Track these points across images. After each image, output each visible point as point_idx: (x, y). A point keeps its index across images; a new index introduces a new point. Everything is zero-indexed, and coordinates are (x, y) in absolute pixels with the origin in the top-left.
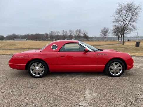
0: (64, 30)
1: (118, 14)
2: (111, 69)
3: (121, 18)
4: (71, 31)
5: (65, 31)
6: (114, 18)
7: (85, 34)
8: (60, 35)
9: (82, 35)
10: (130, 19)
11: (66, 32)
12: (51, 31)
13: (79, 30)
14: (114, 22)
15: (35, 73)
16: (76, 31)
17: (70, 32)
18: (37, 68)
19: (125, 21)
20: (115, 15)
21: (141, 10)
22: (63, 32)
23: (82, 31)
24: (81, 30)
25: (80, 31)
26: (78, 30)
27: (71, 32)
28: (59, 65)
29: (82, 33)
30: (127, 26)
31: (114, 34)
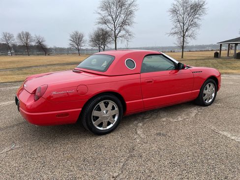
2: (205, 95)
3: (110, 18)
4: (8, 35)
6: (99, 16)
7: (39, 43)
9: (33, 44)
13: (25, 33)
14: (99, 23)
16: (19, 36)
17: (5, 36)
19: (116, 23)
21: (137, 8)
24: (30, 33)
25: (28, 35)
26: (23, 33)
27: (8, 37)
28: (144, 100)
29: (34, 39)
30: (119, 32)
31: (92, 43)
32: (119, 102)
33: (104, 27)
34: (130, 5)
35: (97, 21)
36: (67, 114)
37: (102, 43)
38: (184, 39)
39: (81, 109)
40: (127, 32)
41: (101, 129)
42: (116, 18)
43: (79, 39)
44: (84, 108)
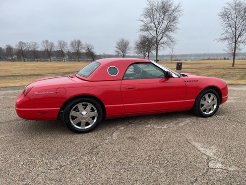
0: (47, 41)
1: (147, 17)
2: (202, 105)
3: (152, 24)
5: (49, 41)
6: (142, 23)
7: (89, 50)
8: (39, 49)
9: (84, 51)
10: (165, 26)
11: (52, 45)
12: (21, 43)
14: (142, 30)
15: (79, 124)
16: (72, 44)
17: (60, 44)
18: (84, 113)
19: (158, 30)
20: (142, 18)
21: (181, 14)
22: (45, 45)
23: (83, 43)
24: (81, 40)
25: (79, 43)
26: (75, 40)
27: (62, 44)
28: (125, 105)
29: (84, 46)
30: (162, 38)
31: (136, 50)
32: (98, 105)
33: (146, 34)
34: (174, 11)
35: (140, 28)
36: (47, 111)
37: (147, 49)
38: (235, 46)
39: (59, 108)
40: (170, 38)
41: (80, 128)
42: (159, 24)
43: (125, 46)
44: (62, 108)
